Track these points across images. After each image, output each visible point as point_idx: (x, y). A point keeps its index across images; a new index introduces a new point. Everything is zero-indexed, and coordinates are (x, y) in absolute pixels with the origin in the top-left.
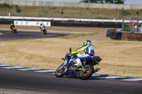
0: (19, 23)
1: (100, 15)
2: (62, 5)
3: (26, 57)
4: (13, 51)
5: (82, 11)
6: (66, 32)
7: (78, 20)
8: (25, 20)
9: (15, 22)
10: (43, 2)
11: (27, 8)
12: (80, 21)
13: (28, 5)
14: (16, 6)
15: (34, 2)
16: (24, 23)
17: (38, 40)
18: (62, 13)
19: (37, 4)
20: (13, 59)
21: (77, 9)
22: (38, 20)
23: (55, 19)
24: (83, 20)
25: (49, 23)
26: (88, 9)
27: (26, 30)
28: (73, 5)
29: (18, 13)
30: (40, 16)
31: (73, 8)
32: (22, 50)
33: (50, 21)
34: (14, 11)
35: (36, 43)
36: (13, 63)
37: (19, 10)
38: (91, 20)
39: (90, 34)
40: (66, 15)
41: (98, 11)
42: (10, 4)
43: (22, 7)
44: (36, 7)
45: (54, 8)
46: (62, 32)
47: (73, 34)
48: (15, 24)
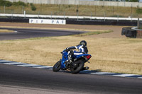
0: (34, 21)
1: (115, 13)
2: (77, 3)
3: (42, 55)
4: (29, 49)
5: (98, 10)
6: (81, 30)
7: (93, 18)
8: (40, 18)
9: (30, 20)
11: (42, 5)
12: (96, 19)
13: (43, 3)
14: (31, 4)
16: (39, 21)
17: (54, 38)
18: (77, 11)
19: (52, 2)
20: (28, 57)
21: (92, 7)
22: (53, 18)
23: (70, 17)
24: (98, 18)
25: (65, 21)
26: (103, 7)
27: (42, 28)
28: (88, 3)
29: (33, 12)
30: (55, 14)
31: (88, 6)
32: (37, 48)
33: (65, 19)
34: (29, 9)
35: (52, 41)
36: (28, 61)
37: (34, 8)
38: (106, 18)
39: (105, 32)
40: (81, 13)
41: (113, 9)
42: (25, 2)
43: (37, 5)
44: (51, 5)
45: (69, 6)
46: (77, 30)
47: (88, 32)
48: (30, 22)
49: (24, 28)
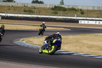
0: (83, 22)
3: (88, 47)
4: (78, 42)
8: (87, 20)
9: (80, 21)
10: (100, 7)
11: (88, 11)
13: (89, 9)
14: (81, 10)
15: (94, 7)
16: (86, 22)
17: (97, 34)
19: (96, 9)
20: (78, 48)
22: (96, 20)
27: (88, 27)
29: (82, 15)
30: (98, 17)
32: (84, 41)
34: (79, 13)
35: (95, 37)
36: (78, 51)
37: (82, 12)
42: (76, 8)
43: (85, 10)
44: (95, 11)
48: (80, 23)
49: (75, 27)
